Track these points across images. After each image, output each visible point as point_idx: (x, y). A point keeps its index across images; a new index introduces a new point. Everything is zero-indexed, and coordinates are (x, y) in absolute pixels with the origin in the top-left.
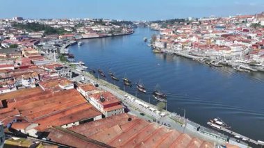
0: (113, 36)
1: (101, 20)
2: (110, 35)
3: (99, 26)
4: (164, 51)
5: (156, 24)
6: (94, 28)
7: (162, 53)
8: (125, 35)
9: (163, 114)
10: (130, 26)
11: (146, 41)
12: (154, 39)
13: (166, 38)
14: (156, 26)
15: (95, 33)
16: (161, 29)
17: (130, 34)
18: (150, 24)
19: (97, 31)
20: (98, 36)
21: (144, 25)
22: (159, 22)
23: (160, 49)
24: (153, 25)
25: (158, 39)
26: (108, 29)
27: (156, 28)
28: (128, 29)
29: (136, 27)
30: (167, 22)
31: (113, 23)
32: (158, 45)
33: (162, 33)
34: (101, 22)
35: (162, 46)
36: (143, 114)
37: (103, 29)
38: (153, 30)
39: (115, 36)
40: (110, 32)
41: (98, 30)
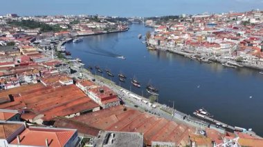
0: (108, 33)
1: (96, 17)
2: (106, 32)
3: (94, 23)
4: (158, 47)
5: (151, 21)
6: (90, 25)
7: (156, 50)
8: (120, 32)
9: (154, 106)
10: (125, 23)
11: (140, 38)
12: (149, 36)
13: (160, 35)
14: (150, 23)
15: (91, 31)
16: (156, 26)
17: (125, 31)
18: (145, 21)
19: (92, 28)
20: (93, 33)
21: (139, 22)
22: (154, 19)
23: (154, 46)
24: (148, 21)
25: (153, 36)
26: (104, 26)
27: (150, 25)
28: (123, 25)
29: (131, 23)
30: (161, 19)
31: (108, 20)
32: (152, 42)
33: (157, 30)
34: (96, 19)
35: (156, 43)
36: (136, 106)
37: (98, 26)
38: (148, 26)
39: (110, 33)
40: (105, 29)
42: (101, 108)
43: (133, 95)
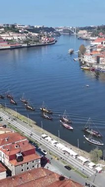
0: (29, 47)
1: (13, 26)
2: (26, 45)
3: (11, 34)
4: (96, 67)
5: (85, 32)
6: (5, 36)
7: (93, 70)
8: (44, 45)
9: (99, 169)
10: (51, 34)
11: (72, 53)
12: (83, 51)
13: (99, 50)
14: (84, 34)
15: (6, 43)
16: (91, 38)
17: (51, 44)
18: (77, 31)
19: (8, 40)
20: (9, 47)
21: (69, 33)
22: (89, 29)
23: (92, 65)
24: (81, 32)
25: (88, 51)
26: (23, 37)
27: (84, 36)
28: (48, 37)
29: (58, 34)
30: (99, 28)
31: (28, 30)
32: (88, 59)
33: (93, 43)
34: (13, 29)
35: (93, 61)
36: (68, 168)
37: (16, 38)
38: (81, 39)
39: (31, 47)
40: (25, 42)
41: (10, 38)
42: (9, 173)
43: (62, 146)
